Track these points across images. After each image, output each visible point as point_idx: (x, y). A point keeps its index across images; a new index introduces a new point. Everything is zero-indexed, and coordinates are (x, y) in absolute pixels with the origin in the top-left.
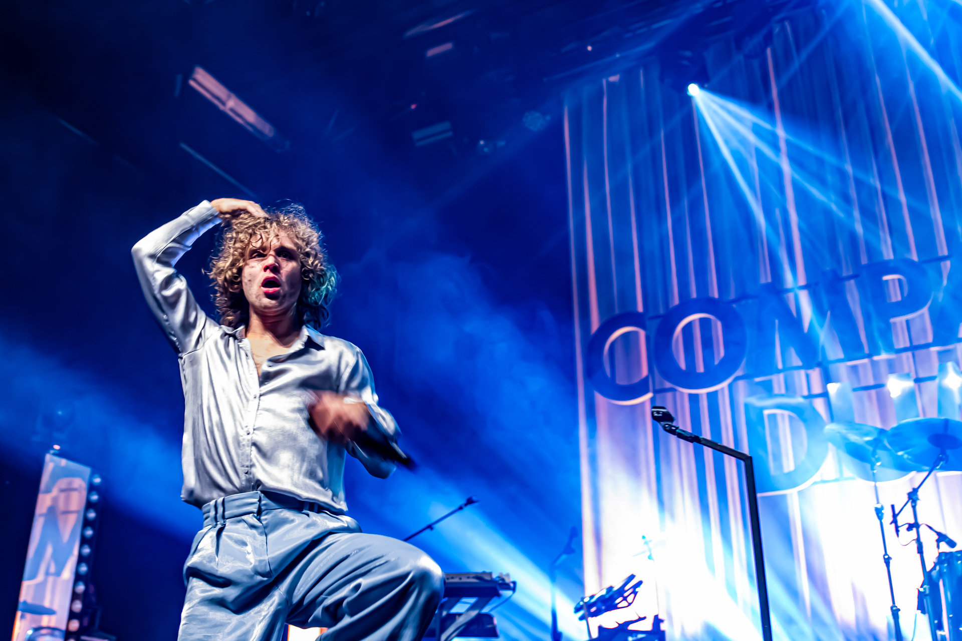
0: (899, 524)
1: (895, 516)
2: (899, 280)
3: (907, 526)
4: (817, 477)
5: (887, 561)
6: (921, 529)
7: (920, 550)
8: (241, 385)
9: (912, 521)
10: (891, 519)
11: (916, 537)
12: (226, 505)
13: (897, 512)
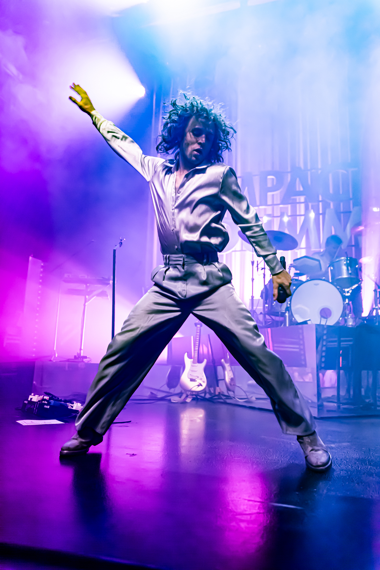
0: (259, 267)
1: (258, 265)
2: (273, 179)
3: (261, 269)
4: (233, 249)
5: (253, 280)
6: (265, 270)
7: (264, 277)
8: (168, 184)
9: (263, 267)
10: (256, 265)
11: (263, 273)
12: (170, 258)
13: (258, 263)
